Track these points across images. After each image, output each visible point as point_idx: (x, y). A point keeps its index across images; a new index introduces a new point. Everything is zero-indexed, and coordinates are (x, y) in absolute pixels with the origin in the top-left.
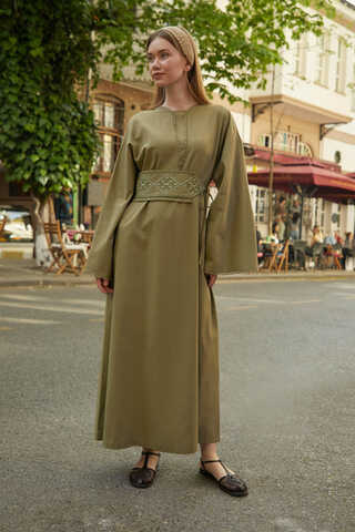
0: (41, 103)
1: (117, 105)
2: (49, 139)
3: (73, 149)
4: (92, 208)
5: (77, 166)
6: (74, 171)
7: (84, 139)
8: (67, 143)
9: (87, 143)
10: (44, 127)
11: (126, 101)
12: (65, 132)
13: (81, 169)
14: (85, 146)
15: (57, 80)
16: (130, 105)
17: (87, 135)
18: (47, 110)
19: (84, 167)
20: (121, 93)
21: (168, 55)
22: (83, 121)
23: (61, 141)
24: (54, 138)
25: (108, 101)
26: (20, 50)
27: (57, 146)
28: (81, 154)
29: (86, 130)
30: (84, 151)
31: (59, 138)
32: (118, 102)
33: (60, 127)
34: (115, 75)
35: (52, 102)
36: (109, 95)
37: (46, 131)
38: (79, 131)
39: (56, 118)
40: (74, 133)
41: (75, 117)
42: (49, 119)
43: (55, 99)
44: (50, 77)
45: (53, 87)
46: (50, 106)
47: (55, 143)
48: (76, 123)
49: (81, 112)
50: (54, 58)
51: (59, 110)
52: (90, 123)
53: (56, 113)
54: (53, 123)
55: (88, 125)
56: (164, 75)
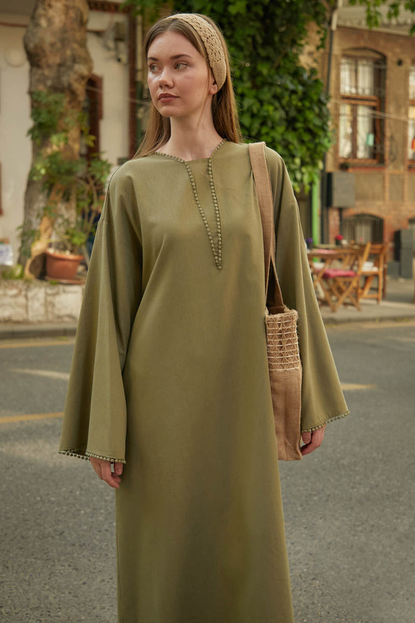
0: (245, 77)
1: (377, 62)
2: (256, 125)
3: (291, 137)
4: (340, 210)
5: (298, 161)
6: (293, 167)
7: (306, 121)
8: (281, 129)
9: (311, 126)
10: (250, 109)
11: (389, 55)
12: (278, 115)
13: (303, 164)
14: (309, 131)
15: (267, 42)
16: (395, 60)
17: (310, 116)
18: (255, 86)
19: (308, 160)
20: (382, 43)
21: (188, 64)
22: (305, 97)
23: (273, 128)
24: (263, 124)
25: (363, 58)
26: (215, 7)
27: (267, 134)
28: (302, 142)
29: (310, 109)
30: (307, 137)
31: (270, 124)
32: (377, 56)
33: (271, 108)
34: (369, 19)
35: (260, 74)
36: (365, 49)
37: (253, 116)
38: (300, 111)
39: (266, 95)
40: (293, 113)
41: (294, 92)
42: (256, 97)
43: (264, 69)
44: (259, 39)
45: (263, 53)
46: (259, 80)
47: (264, 130)
48: (295, 101)
49: (303, 84)
50: (261, 13)
51: (271, 85)
52: (315, 98)
53: (266, 89)
54: (261, 102)
55: (312, 101)
56: (177, 99)
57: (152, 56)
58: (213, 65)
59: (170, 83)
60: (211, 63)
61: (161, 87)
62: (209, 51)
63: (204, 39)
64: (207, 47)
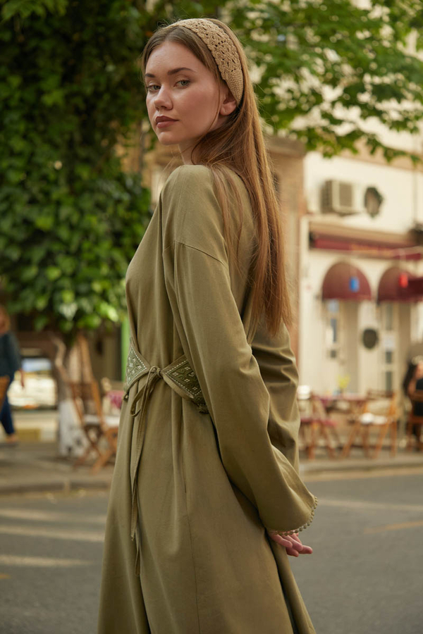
2: (76, 239)
3: (117, 255)
6: (119, 291)
8: (106, 244)
10: (68, 220)
12: (103, 227)
15: (88, 141)
18: (73, 193)
22: (132, 207)
23: (96, 243)
24: (85, 237)
26: (26, 96)
27: (89, 250)
29: (138, 221)
31: (92, 237)
33: (94, 219)
35: (79, 178)
37: (72, 228)
38: (126, 224)
39: (87, 203)
40: (118, 226)
41: (119, 201)
42: (75, 206)
43: (84, 173)
44: (77, 137)
46: (78, 185)
47: (86, 246)
48: (121, 211)
49: (129, 191)
50: (82, 106)
51: (92, 191)
52: (144, 208)
53: (86, 196)
54: (82, 212)
55: (140, 212)
56: (177, 123)
57: (151, 73)
58: (225, 77)
59: (168, 104)
60: (223, 75)
61: (158, 109)
62: (219, 61)
63: (212, 47)
64: (216, 57)
